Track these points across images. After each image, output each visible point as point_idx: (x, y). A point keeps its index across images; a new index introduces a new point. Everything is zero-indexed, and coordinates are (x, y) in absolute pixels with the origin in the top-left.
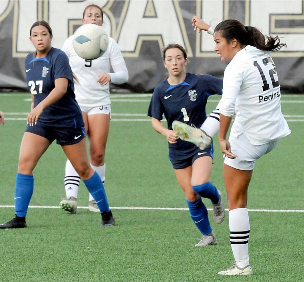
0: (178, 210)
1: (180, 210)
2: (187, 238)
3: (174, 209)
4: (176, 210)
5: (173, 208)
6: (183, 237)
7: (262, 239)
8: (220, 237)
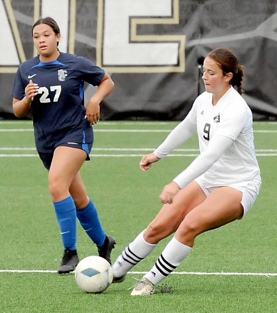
0: (10, 272)
1: (12, 273)
2: (22, 309)
3: (4, 271)
4: (8, 273)
5: (4, 269)
6: (17, 307)
7: (120, 309)
8: (65, 307)
